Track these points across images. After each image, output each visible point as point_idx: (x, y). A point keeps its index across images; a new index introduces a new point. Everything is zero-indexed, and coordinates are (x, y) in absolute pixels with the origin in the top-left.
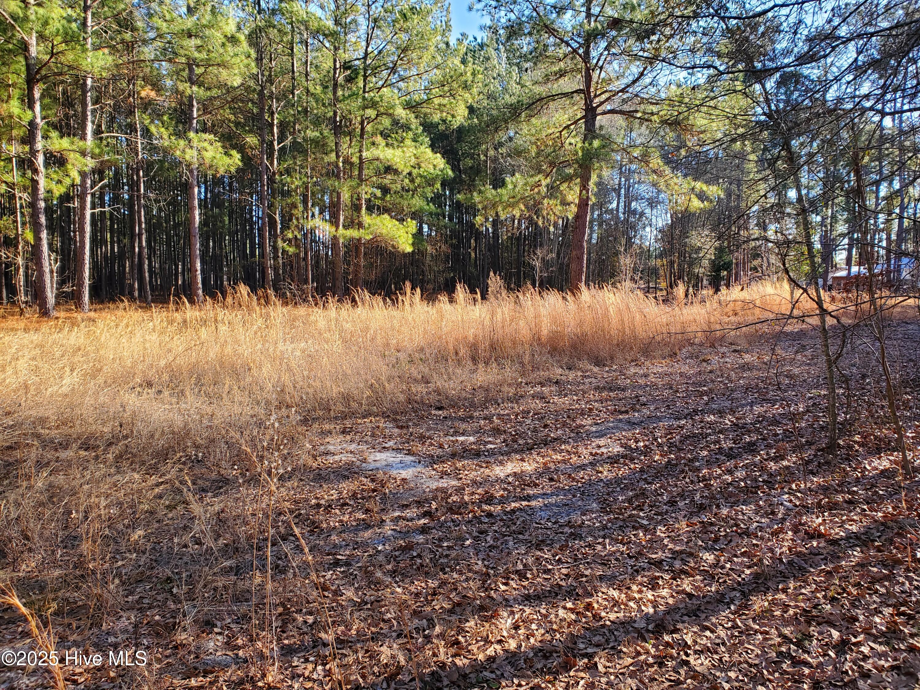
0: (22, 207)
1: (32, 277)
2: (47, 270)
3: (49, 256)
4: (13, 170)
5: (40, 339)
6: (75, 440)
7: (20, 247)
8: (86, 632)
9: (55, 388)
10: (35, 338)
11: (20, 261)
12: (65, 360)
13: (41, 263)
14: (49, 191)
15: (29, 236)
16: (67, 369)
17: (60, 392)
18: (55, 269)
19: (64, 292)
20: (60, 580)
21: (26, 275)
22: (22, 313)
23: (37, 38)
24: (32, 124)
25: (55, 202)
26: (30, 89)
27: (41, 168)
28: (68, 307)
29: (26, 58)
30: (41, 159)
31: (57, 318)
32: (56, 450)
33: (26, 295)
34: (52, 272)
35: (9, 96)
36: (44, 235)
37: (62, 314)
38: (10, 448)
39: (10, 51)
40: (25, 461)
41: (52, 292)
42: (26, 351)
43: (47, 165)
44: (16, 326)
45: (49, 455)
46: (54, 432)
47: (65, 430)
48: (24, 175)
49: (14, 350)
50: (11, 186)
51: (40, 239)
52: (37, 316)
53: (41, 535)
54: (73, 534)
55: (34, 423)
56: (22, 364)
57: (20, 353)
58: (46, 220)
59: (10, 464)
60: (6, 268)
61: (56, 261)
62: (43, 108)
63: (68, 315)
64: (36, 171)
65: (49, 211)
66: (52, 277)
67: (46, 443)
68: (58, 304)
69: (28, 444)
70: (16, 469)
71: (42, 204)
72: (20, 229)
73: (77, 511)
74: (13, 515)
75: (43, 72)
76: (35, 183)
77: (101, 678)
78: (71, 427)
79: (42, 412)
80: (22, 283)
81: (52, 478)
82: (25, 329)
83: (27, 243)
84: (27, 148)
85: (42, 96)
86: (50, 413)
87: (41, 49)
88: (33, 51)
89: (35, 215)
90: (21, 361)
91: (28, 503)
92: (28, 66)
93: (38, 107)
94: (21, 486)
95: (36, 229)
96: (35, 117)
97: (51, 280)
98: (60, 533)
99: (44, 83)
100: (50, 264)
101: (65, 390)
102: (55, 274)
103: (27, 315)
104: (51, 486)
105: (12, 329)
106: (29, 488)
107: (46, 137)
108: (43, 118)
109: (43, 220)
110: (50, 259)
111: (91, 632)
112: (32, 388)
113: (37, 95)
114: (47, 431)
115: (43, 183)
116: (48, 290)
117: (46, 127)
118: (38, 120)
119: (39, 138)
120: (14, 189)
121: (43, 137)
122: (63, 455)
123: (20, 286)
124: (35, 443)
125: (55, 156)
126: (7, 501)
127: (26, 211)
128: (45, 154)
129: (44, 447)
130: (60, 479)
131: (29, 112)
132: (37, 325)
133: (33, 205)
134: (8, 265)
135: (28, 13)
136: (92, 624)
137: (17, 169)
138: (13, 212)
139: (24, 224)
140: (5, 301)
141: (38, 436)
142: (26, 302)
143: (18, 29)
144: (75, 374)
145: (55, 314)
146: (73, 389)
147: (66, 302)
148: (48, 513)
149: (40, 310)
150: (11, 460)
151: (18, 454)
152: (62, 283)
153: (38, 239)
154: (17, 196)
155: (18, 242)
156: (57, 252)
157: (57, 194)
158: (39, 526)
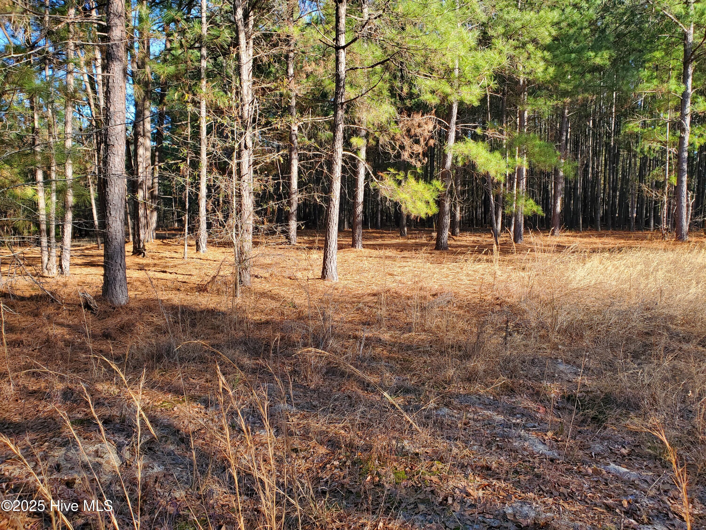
0: (670, 159)
1: (673, 210)
2: (685, 205)
3: (687, 194)
4: (666, 132)
5: (675, 256)
6: (696, 337)
7: (666, 189)
8: (693, 485)
9: (683, 295)
10: (671, 256)
11: (665, 198)
12: (692, 275)
13: (681, 200)
14: (691, 144)
15: (674, 180)
16: (694, 282)
17: (687, 298)
18: (691, 204)
19: (696, 222)
20: (677, 439)
21: (669, 209)
22: (663, 237)
23: (694, 28)
24: (685, 95)
25: (696, 152)
26: (686, 68)
27: (688, 128)
28: (699, 234)
29: (685, 45)
30: (688, 120)
31: (689, 242)
32: (680, 342)
33: (667, 224)
34: (688, 206)
35: (669, 78)
36: (685, 178)
37: (694, 239)
38: (647, 333)
39: (673, 43)
40: (657, 345)
41: (687, 222)
42: (664, 265)
43: (692, 123)
44: (658, 247)
45: (675, 345)
46: (679, 328)
47: (687, 328)
48: (674, 134)
49: (655, 264)
50: (664, 144)
51: (682, 182)
52: (674, 239)
53: (665, 401)
54: (689, 408)
55: (666, 319)
56: (660, 274)
57: (660, 267)
58: (688, 167)
59: (646, 345)
60: (655, 204)
61: (692, 197)
62: (694, 80)
63: (698, 240)
64: (683, 130)
65: (690, 159)
66: (688, 210)
67: (673, 335)
68: (690, 230)
69: (660, 333)
70: (651, 350)
71: (686, 155)
72: (667, 175)
73: (693, 392)
74: (646, 382)
75: (697, 53)
76: (682, 139)
77: (702, 525)
78: (693, 326)
79: (671, 312)
80: (665, 215)
81: (675, 362)
82: (664, 249)
83: (671, 185)
84: (678, 114)
85: (695, 71)
86: (678, 313)
87: (696, 35)
88: (690, 39)
89: (679, 164)
90: (660, 272)
91: (657, 375)
92: (685, 51)
93: (690, 81)
94: (653, 362)
95: (679, 173)
96: (687, 89)
97: (687, 213)
98: (679, 405)
99: (696, 62)
100: (687, 201)
101: (691, 297)
102: (691, 208)
103: (667, 239)
104: (674, 368)
105: (655, 249)
106: (659, 365)
107: (693, 103)
108: (693, 88)
109: (685, 166)
110: (687, 197)
111: (697, 487)
112: (666, 293)
113: (690, 71)
114: (675, 327)
115: (687, 138)
116: (684, 220)
117: (695, 95)
118: (689, 91)
119: (689, 104)
120: (666, 146)
121: (691, 103)
122: (685, 346)
123: (664, 217)
124: (665, 333)
125: (700, 116)
126: (643, 370)
127: (674, 161)
128: (692, 116)
129: (671, 338)
130: (681, 365)
131: (683, 86)
132: (673, 247)
133: (678, 156)
134: (656, 202)
135: (689, 10)
136: (698, 481)
137: (670, 131)
138: (664, 163)
139: (670, 171)
140: (652, 228)
141: (668, 329)
142: (667, 229)
143: (680, 24)
144: (699, 286)
145: (688, 238)
146: (697, 298)
147: (698, 230)
148: (670, 387)
149: (677, 235)
150: (647, 342)
151: (652, 339)
152: (696, 214)
153: (680, 181)
154: (668, 150)
155: (665, 185)
156: (693, 191)
157: (697, 145)
158: (664, 395)
